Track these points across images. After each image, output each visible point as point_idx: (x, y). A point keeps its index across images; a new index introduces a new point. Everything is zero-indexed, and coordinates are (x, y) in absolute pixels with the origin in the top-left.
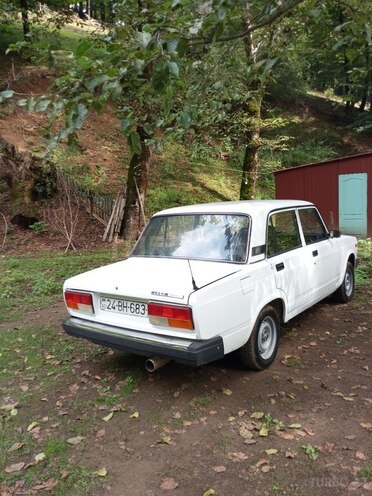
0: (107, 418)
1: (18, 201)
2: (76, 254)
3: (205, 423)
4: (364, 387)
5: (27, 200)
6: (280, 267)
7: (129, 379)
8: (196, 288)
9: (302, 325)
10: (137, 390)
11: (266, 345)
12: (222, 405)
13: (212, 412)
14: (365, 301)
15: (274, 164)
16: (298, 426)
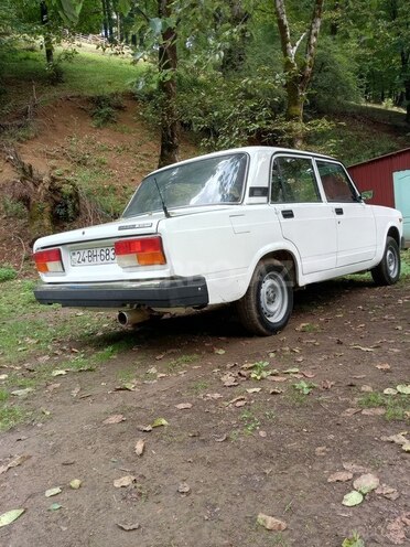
1: (37, 223)
4: (391, 341)
5: (47, 222)
6: (288, 214)
7: (110, 349)
8: (168, 215)
11: (273, 308)
12: (210, 361)
13: (195, 367)
16: (295, 371)
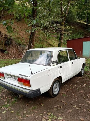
0: (3, 113)
1: (1, 46)
2: (15, 60)
3: (33, 116)
4: (83, 105)
5: (3, 45)
6: (61, 67)
7: (15, 99)
8: (32, 74)
9: (68, 83)
10: (16, 103)
11: (56, 90)
12: (40, 109)
13: (36, 112)
14: (87, 76)
15: (67, 38)
16: (61, 118)
